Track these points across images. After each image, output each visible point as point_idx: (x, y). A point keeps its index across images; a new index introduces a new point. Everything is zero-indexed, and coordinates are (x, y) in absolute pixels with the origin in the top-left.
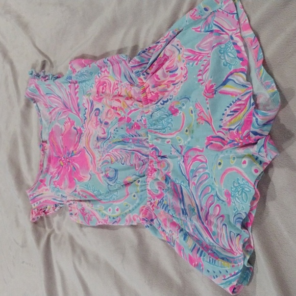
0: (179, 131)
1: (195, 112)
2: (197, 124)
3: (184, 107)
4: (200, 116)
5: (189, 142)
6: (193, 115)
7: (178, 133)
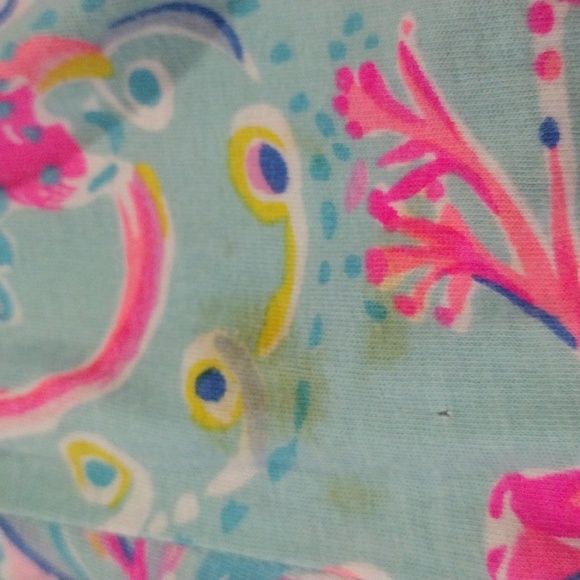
0: (98, 371)
1: (319, 168)
2: (377, 312)
3: (151, 118)
4: (418, 226)
5: (232, 513)
6: (295, 201)
7: (87, 395)
